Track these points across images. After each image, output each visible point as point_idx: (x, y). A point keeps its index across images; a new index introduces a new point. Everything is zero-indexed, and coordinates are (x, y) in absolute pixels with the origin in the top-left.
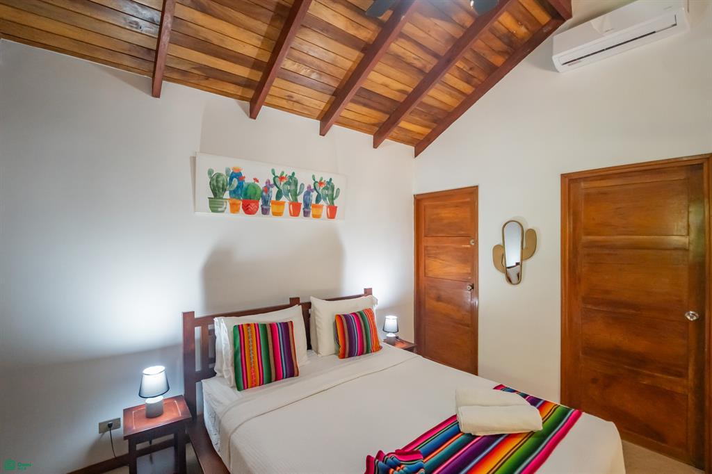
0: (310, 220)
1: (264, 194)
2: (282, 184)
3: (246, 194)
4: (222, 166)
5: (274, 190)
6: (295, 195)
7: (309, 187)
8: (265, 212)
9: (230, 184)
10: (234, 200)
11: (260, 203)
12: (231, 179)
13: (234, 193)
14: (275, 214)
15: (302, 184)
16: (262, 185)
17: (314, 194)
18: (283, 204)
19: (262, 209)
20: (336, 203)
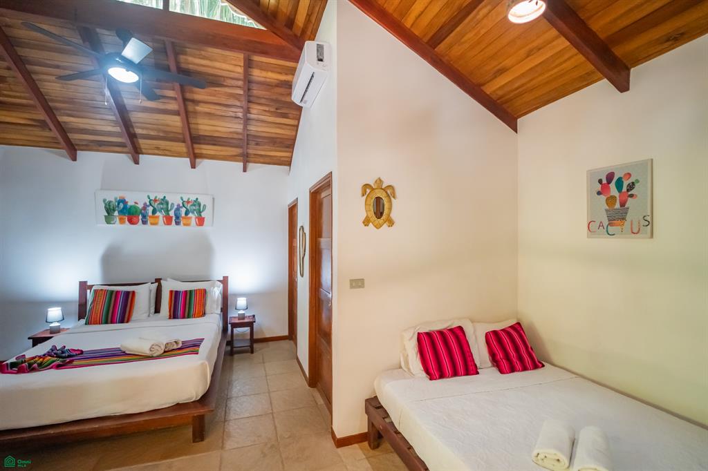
0: (181, 228)
1: (143, 211)
2: (156, 205)
3: (129, 213)
4: (112, 196)
5: (150, 209)
6: (167, 211)
7: (178, 205)
8: (144, 223)
9: (118, 207)
10: (121, 216)
11: (140, 217)
12: (119, 204)
13: (121, 212)
14: (152, 224)
15: (173, 204)
16: (140, 206)
17: (183, 210)
18: (158, 217)
19: (142, 221)
20: (203, 215)
